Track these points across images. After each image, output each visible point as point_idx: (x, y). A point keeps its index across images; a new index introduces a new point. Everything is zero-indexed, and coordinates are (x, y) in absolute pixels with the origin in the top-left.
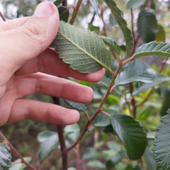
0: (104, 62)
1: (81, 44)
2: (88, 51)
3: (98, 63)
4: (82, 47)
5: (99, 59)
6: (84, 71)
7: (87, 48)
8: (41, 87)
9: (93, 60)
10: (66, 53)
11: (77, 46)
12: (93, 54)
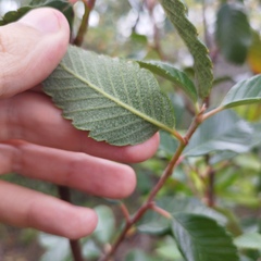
0: (160, 119)
1: (107, 86)
2: (124, 100)
3: (147, 122)
4: (111, 92)
5: (150, 114)
6: (121, 140)
7: (121, 94)
8: (23, 163)
9: (137, 116)
10: (77, 108)
11: (101, 90)
12: (136, 104)
